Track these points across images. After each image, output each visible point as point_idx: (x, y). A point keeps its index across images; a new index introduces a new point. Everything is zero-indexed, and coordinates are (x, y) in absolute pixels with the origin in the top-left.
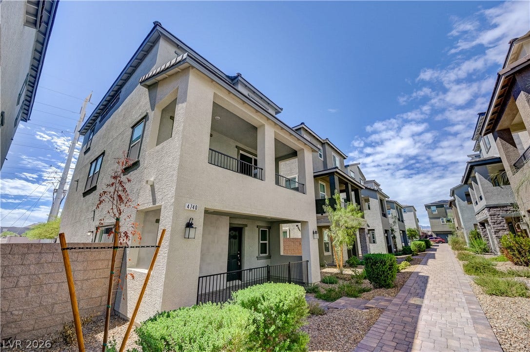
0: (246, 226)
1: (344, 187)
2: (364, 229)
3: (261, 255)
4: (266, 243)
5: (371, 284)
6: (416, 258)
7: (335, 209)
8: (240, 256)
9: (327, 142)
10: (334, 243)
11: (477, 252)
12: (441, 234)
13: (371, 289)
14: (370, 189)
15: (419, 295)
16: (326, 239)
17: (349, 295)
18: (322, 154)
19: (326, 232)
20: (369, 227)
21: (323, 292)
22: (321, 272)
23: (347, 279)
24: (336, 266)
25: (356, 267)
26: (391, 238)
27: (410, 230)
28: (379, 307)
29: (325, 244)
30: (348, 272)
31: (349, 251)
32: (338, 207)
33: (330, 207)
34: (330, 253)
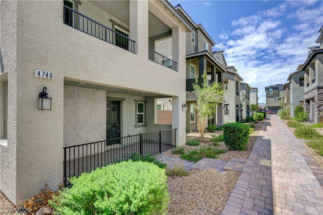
0: (124, 99)
1: (210, 71)
2: (222, 103)
3: (138, 124)
4: (142, 114)
5: (226, 147)
6: (258, 125)
7: (202, 87)
8: (119, 125)
9: (200, 28)
10: (198, 115)
11: (300, 121)
12: (272, 108)
13: (227, 151)
14: (230, 73)
15: (267, 156)
16: (192, 111)
17: (208, 156)
18: (194, 39)
19: (192, 106)
20: (225, 102)
21: (187, 153)
22: (186, 136)
23: (206, 142)
24: (198, 131)
25: (213, 132)
26: (240, 110)
27: (252, 105)
28: (236, 169)
29: (191, 115)
30: (208, 136)
31: (209, 121)
32: (205, 85)
33: (198, 85)
34: (194, 122)
